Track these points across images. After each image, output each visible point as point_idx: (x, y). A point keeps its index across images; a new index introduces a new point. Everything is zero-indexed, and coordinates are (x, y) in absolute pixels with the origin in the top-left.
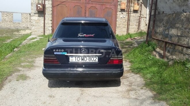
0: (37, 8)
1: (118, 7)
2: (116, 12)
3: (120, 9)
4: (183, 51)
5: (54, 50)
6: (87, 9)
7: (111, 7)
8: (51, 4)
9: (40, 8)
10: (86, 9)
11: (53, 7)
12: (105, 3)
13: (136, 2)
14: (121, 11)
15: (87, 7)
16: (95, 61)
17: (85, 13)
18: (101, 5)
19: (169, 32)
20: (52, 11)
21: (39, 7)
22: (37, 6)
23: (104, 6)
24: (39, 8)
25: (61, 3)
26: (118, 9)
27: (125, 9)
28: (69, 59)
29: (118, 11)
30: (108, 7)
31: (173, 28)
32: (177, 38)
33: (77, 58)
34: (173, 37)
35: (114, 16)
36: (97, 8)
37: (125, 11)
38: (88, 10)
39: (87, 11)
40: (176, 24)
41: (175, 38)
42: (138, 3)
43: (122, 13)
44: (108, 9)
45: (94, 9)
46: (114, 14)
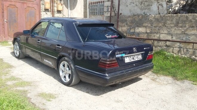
1: (42, 7)
2: (40, 12)
3: (44, 9)
4: (153, 44)
6: (5, 7)
7: (34, 6)
10: (3, 7)
12: (26, 1)
13: (59, 2)
14: (45, 11)
15: (4, 5)
16: (140, 58)
17: (3, 12)
18: (22, 3)
19: (135, 30)
23: (25, 4)
26: (42, 9)
27: (48, 9)
29: (42, 11)
30: (30, 5)
31: (140, 27)
32: (146, 35)
33: (129, 58)
34: (141, 34)
36: (17, 6)
37: (49, 11)
38: (6, 9)
39: (4, 9)
40: (143, 23)
41: (143, 35)
42: (60, 3)
43: (46, 14)
44: (30, 8)
45: (14, 7)
46: (37, 15)
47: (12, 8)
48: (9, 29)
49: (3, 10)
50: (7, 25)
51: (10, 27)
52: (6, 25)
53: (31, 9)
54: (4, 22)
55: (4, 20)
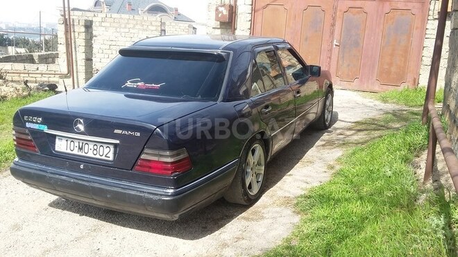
0: (217, 15)
1: (432, 7)
2: (424, 21)
3: (436, 13)
5: (26, 117)
6: (338, 13)
7: (410, 6)
8: (251, 3)
9: (223, 15)
10: (335, 13)
11: (254, 11)
15: (338, 8)
16: (106, 156)
17: (333, 25)
20: (251, 20)
21: (222, 12)
22: (217, 10)
23: (388, 3)
24: (220, 15)
25: (273, 2)
26: (431, 13)
28: (54, 143)
29: (430, 18)
30: (401, 6)
33: (69, 142)
35: (415, 33)
36: (366, 9)
38: (341, 16)
39: (337, 18)
44: (399, 12)
45: (358, 13)
46: (417, 28)
47: (354, 15)
48: (340, 62)
49: (334, 19)
50: (337, 52)
51: (343, 57)
52: (336, 50)
53: (403, 15)
54: (332, 46)
55: (332, 42)
